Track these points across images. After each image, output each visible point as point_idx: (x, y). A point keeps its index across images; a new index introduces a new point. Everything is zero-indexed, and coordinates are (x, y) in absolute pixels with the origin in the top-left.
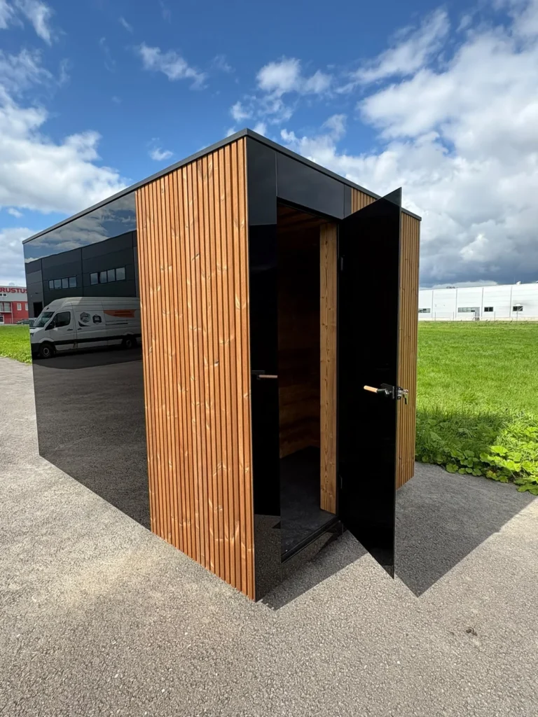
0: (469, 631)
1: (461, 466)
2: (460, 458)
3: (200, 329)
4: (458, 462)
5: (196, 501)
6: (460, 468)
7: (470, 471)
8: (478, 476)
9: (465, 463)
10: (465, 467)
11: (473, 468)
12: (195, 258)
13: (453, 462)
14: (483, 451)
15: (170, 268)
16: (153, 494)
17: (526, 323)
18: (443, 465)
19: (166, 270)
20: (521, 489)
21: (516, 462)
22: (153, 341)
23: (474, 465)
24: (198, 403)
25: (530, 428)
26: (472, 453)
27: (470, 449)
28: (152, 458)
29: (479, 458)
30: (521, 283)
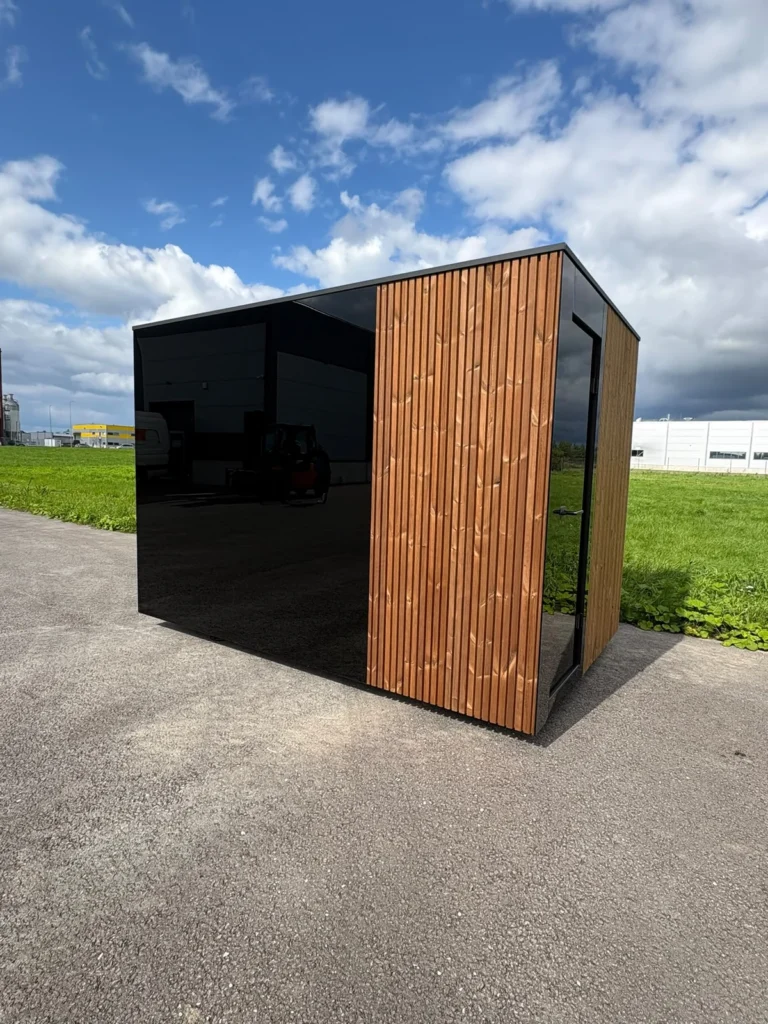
0: (737, 754)
1: (656, 623)
2: (654, 614)
3: (473, 447)
4: (652, 618)
5: (450, 638)
6: (654, 625)
7: (666, 627)
8: (676, 633)
9: (661, 619)
10: (661, 623)
11: (669, 624)
12: (473, 369)
13: (647, 619)
14: (678, 607)
15: (430, 378)
16: (375, 638)
17: (650, 473)
18: (635, 623)
19: (423, 380)
20: (725, 643)
21: (716, 616)
22: (393, 460)
23: (672, 621)
24: (462, 528)
25: (717, 584)
26: (665, 609)
27: (663, 604)
28: (376, 596)
29: (675, 613)
30: (642, 420)
